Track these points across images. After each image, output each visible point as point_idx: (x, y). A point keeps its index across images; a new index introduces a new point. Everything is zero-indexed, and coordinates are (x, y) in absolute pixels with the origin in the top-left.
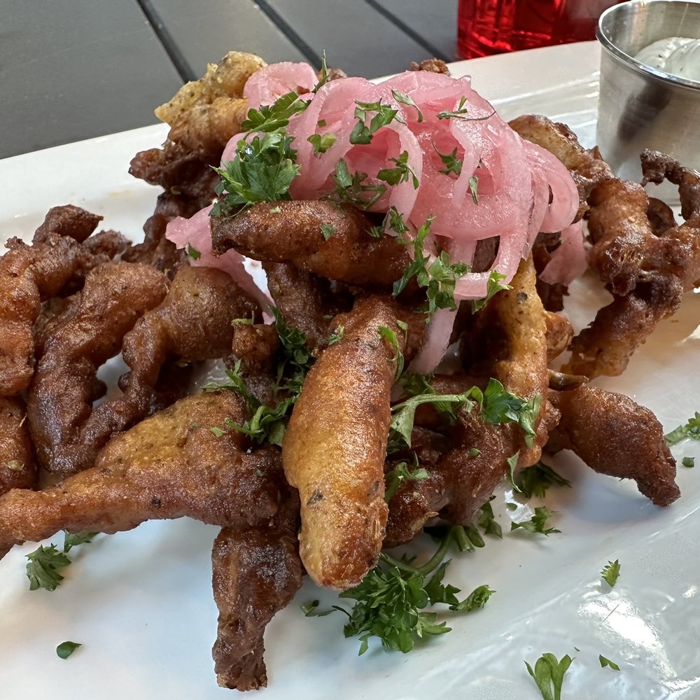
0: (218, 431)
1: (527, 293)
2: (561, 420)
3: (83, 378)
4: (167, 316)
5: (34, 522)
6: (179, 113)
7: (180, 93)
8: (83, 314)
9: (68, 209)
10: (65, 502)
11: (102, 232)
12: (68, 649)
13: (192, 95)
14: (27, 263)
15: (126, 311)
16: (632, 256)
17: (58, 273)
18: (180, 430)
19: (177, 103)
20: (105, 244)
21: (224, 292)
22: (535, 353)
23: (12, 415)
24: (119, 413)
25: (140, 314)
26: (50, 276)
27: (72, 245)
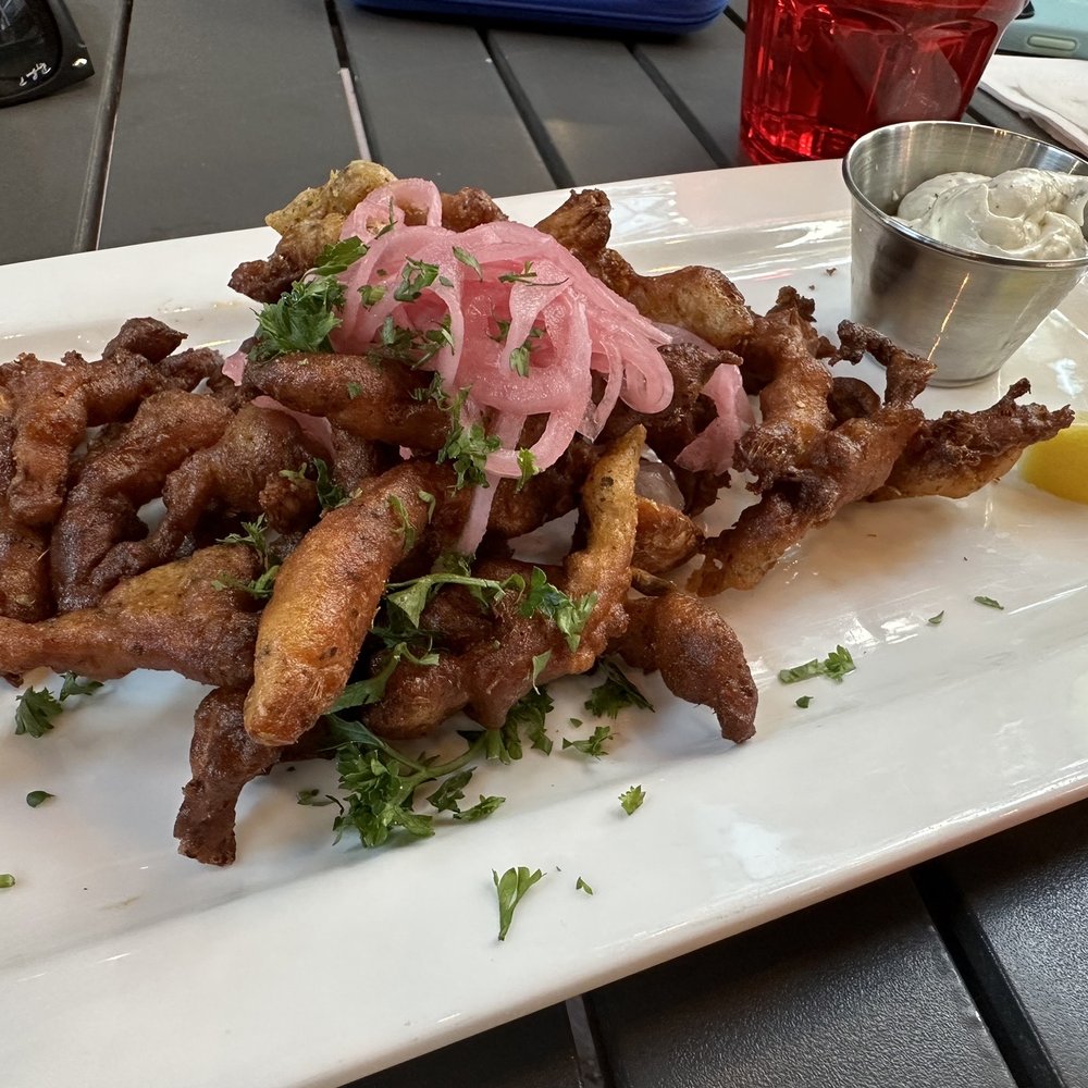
0: (219, 586)
1: (614, 479)
2: (629, 627)
3: (115, 515)
4: (218, 458)
5: (14, 652)
6: (292, 223)
7: (296, 200)
8: (127, 445)
9: (146, 322)
10: (49, 636)
11: (191, 350)
12: (38, 798)
13: (310, 204)
14: (80, 383)
15: (177, 447)
16: (770, 450)
17: (118, 395)
18: (184, 580)
19: (290, 212)
20: (190, 366)
21: (280, 439)
22: (614, 548)
23: (32, 546)
24: (135, 556)
25: (192, 451)
26: (107, 399)
27: (141, 365)
